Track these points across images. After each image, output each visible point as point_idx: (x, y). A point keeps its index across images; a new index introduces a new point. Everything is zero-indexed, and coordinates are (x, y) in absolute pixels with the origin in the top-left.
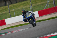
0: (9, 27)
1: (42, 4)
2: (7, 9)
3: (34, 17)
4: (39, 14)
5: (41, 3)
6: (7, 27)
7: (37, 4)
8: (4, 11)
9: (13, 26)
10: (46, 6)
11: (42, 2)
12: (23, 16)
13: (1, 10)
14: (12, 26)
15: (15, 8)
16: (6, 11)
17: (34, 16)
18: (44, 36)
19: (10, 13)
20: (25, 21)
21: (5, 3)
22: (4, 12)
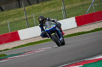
0: (25, 43)
1: (83, 5)
2: (22, 14)
3: (61, 29)
4: (77, 21)
5: (81, 3)
6: (22, 44)
7: (74, 5)
8: (17, 17)
9: (32, 42)
10: (89, 9)
11: (82, 1)
12: (41, 27)
13: (12, 15)
14: (30, 42)
15: (35, 12)
16: (19, 16)
17: (60, 27)
18: (87, 60)
19: (26, 19)
20: (44, 35)
21: (19, 3)
22: (16, 19)
